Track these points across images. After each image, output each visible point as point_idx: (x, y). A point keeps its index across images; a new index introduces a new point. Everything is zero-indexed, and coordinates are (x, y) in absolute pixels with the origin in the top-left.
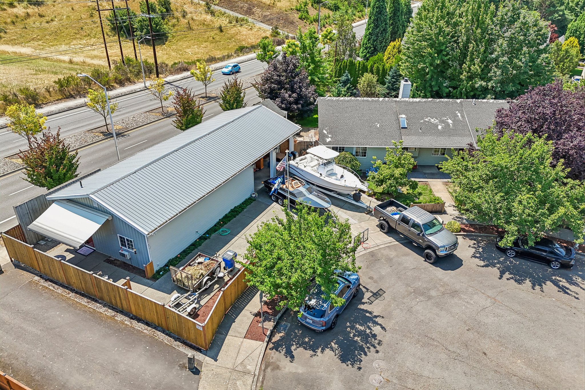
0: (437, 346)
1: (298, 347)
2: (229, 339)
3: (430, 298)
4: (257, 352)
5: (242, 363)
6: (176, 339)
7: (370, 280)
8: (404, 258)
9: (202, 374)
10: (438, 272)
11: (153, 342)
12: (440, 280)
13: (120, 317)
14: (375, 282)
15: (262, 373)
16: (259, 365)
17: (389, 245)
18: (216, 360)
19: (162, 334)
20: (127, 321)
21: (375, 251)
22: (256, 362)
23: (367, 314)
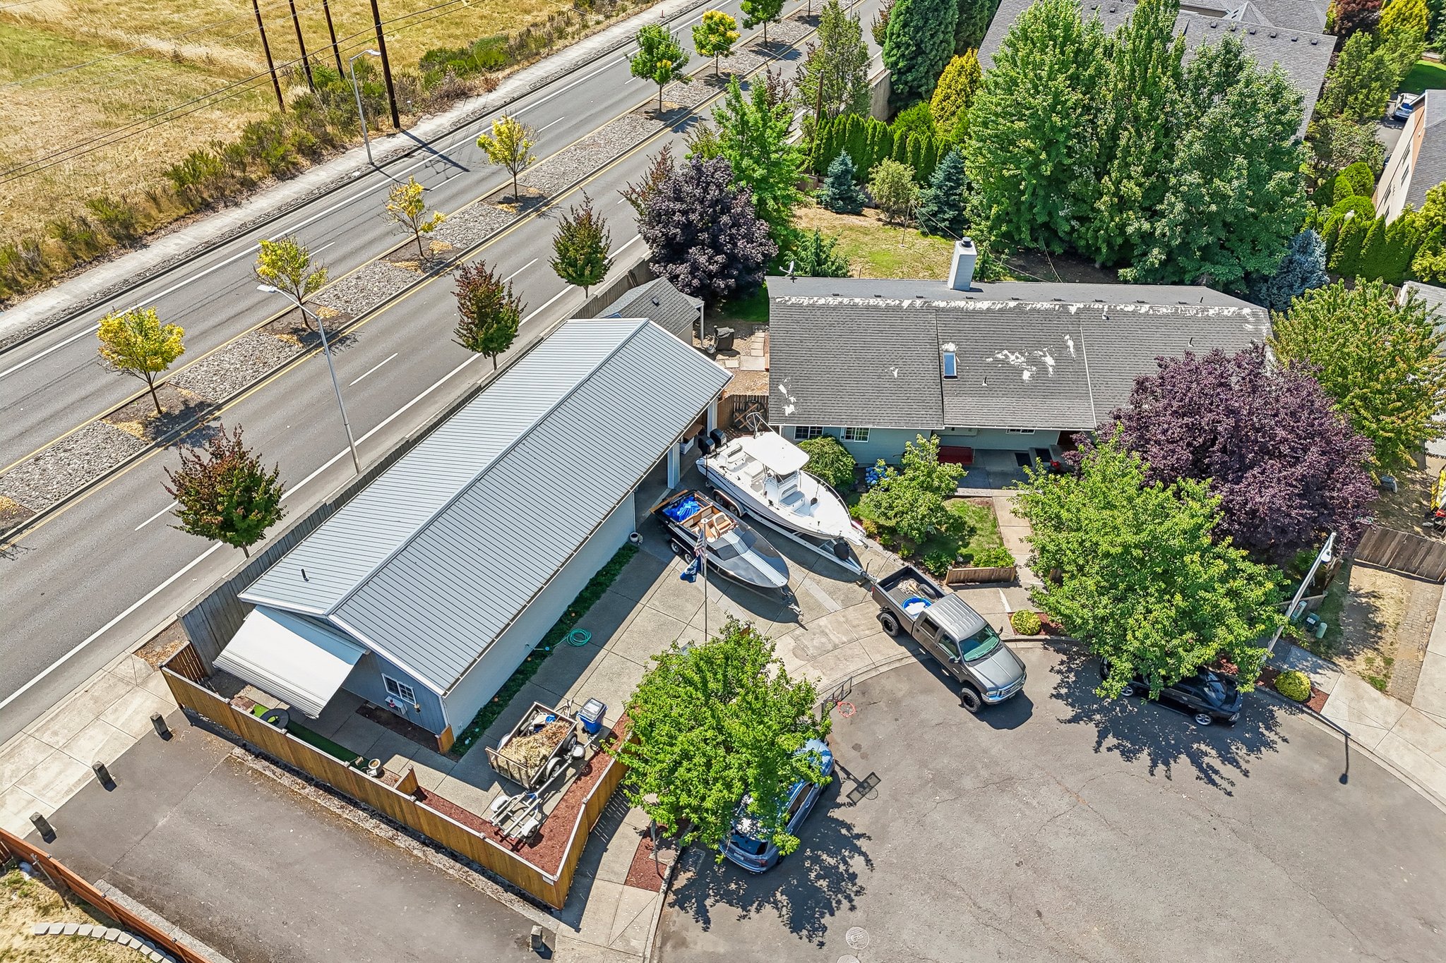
0: (959, 899)
1: (717, 901)
2: (599, 886)
3: (960, 793)
4: (647, 913)
5: (622, 935)
6: (508, 888)
7: (854, 753)
8: (922, 698)
9: (556, 956)
10: (983, 731)
11: (469, 895)
12: (985, 752)
13: (403, 841)
14: (864, 756)
15: (657, 953)
16: (651, 937)
17: (897, 665)
18: (578, 930)
19: (481, 877)
20: (418, 850)
21: (870, 681)
22: (646, 933)
23: (844, 831)
